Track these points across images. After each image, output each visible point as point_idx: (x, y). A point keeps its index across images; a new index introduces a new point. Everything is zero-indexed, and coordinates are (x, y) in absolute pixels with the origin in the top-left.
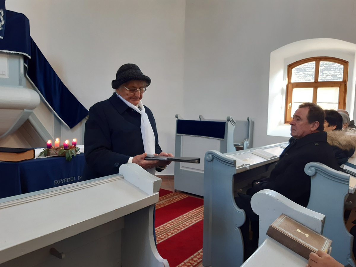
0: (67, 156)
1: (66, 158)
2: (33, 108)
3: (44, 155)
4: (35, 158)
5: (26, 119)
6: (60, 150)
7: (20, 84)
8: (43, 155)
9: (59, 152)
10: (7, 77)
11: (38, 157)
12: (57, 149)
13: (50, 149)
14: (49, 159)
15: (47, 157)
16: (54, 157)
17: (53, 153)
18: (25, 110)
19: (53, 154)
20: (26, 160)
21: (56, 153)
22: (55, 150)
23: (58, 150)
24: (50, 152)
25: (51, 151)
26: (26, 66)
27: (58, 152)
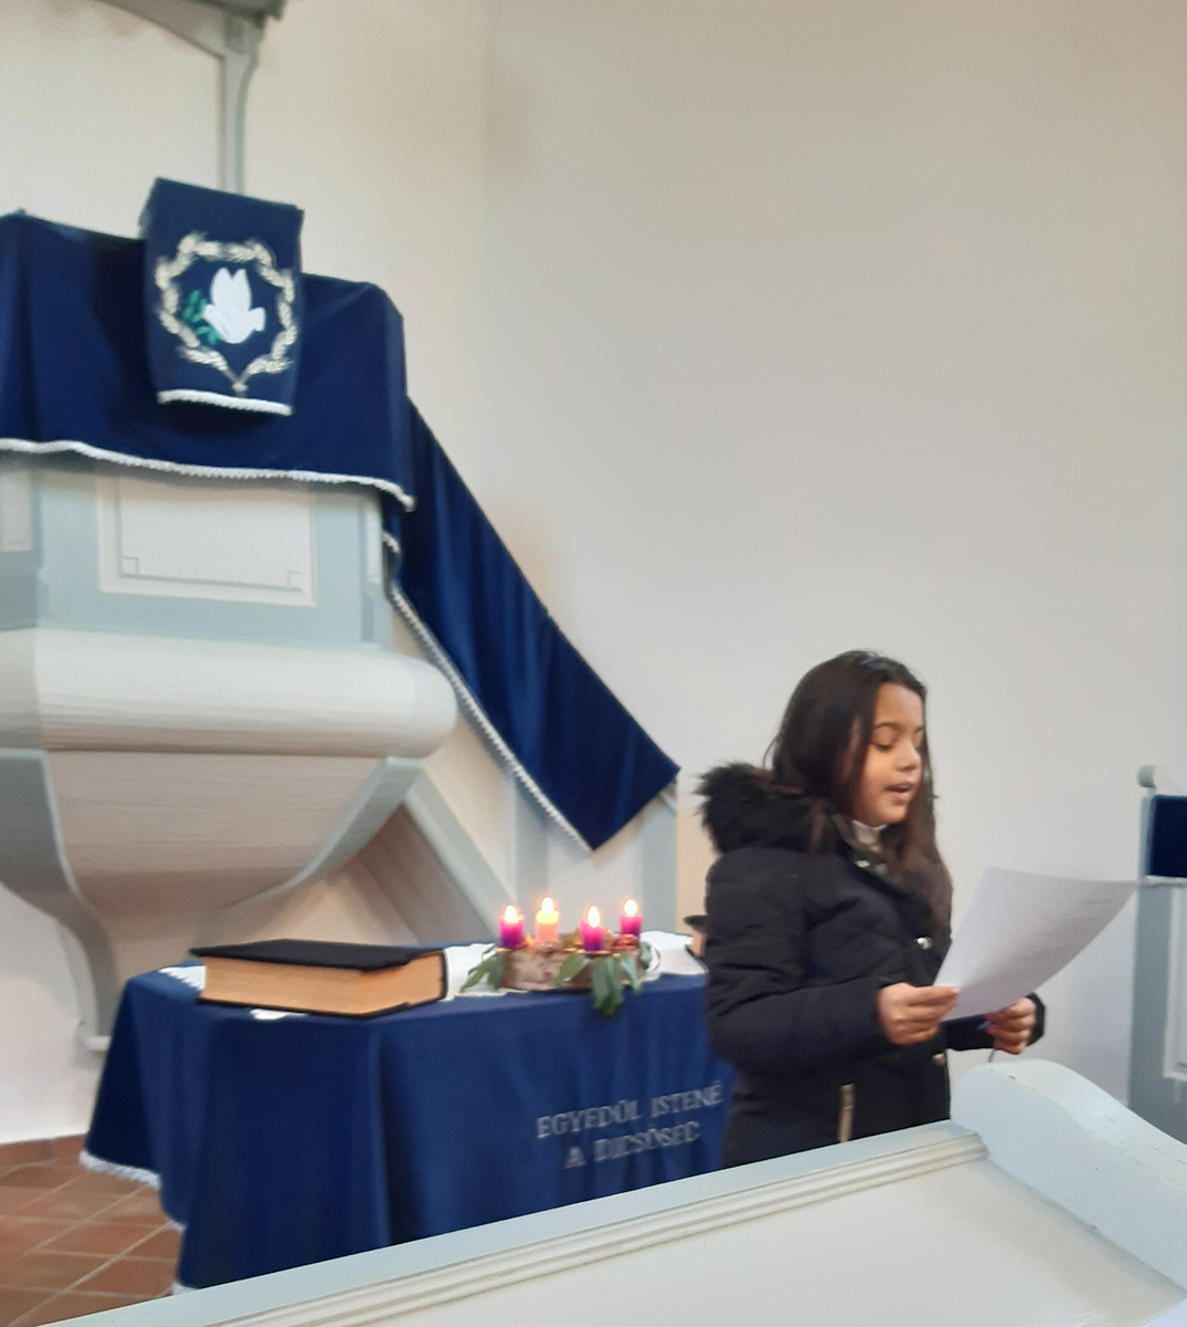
0: (600, 990)
1: (592, 1000)
2: (421, 750)
3: (490, 981)
4: (449, 997)
5: (394, 805)
6: (562, 957)
7: (367, 635)
8: (485, 978)
9: (562, 968)
10: (306, 599)
11: (463, 989)
12: (549, 953)
13: (517, 954)
14: (516, 1004)
15: (503, 992)
16: (535, 993)
17: (533, 974)
18: (391, 761)
19: (529, 979)
20: (404, 1008)
21: (548, 975)
22: (540, 960)
23: (555, 957)
24: (519, 966)
25: (520, 960)
26: (391, 548)
27: (554, 970)
